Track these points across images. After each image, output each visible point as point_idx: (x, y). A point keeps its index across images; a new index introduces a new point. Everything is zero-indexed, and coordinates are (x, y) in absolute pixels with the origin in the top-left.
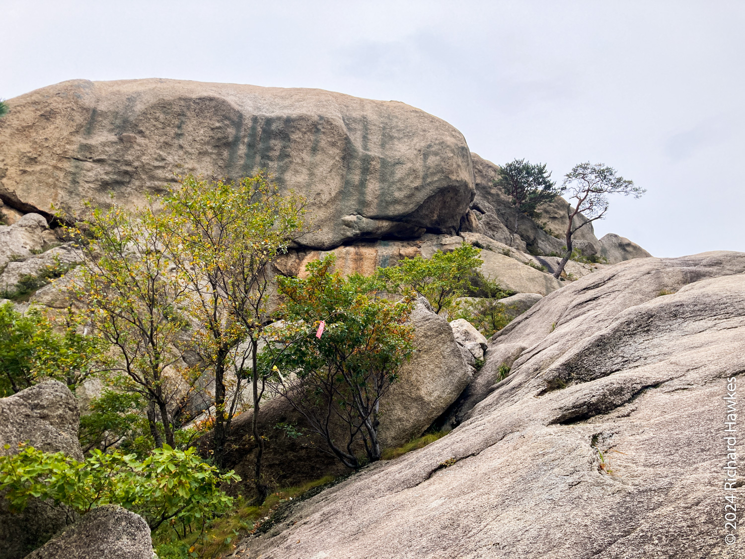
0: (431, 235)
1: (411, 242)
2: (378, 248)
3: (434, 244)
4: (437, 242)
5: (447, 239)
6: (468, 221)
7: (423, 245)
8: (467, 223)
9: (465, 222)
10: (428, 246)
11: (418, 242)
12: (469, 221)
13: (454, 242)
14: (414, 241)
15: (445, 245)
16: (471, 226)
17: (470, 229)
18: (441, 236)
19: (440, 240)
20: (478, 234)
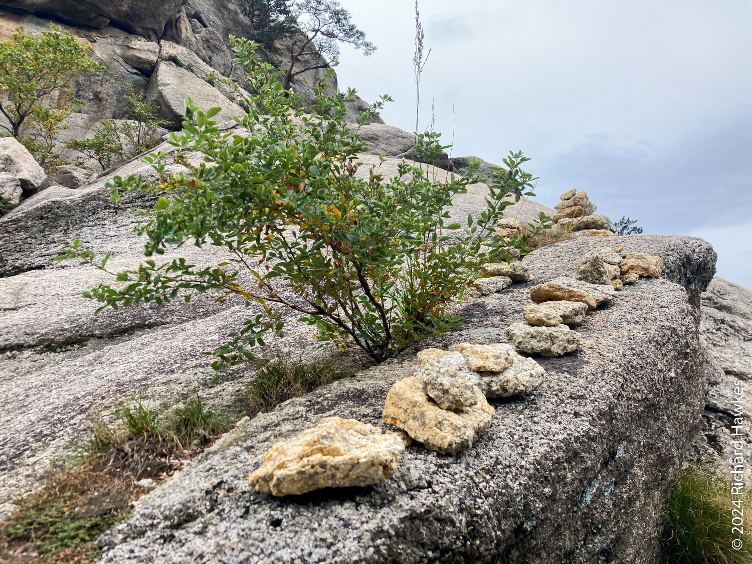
0: (118, 30)
1: (82, 32)
2: (25, 25)
3: (118, 43)
4: (123, 42)
5: (139, 42)
6: (176, 28)
7: (101, 41)
8: (174, 31)
9: (172, 28)
10: (108, 43)
11: (95, 35)
12: (178, 29)
13: (146, 48)
14: (88, 31)
15: (132, 48)
16: (179, 36)
17: (177, 39)
18: (131, 37)
19: (128, 41)
20: (184, 49)
